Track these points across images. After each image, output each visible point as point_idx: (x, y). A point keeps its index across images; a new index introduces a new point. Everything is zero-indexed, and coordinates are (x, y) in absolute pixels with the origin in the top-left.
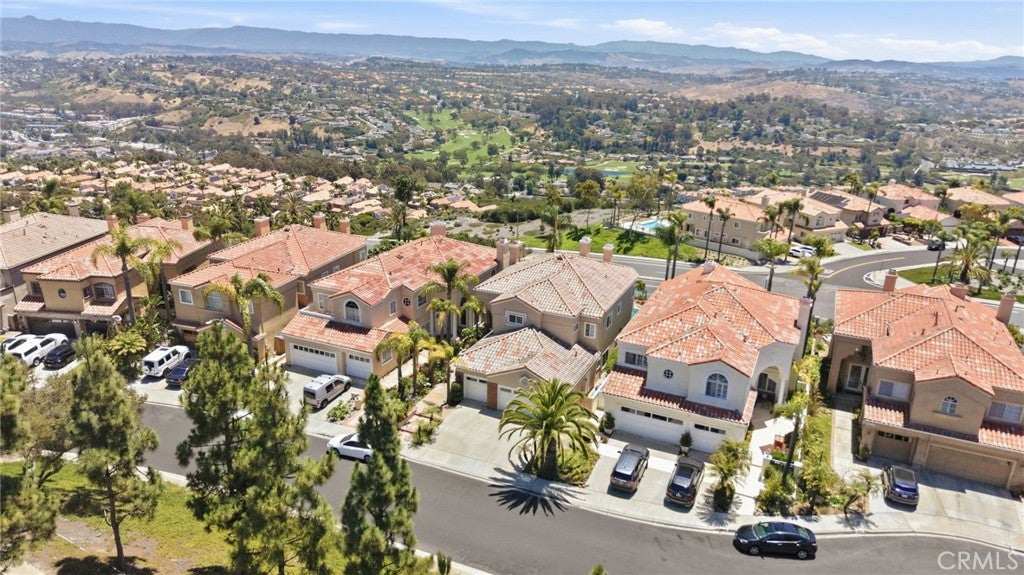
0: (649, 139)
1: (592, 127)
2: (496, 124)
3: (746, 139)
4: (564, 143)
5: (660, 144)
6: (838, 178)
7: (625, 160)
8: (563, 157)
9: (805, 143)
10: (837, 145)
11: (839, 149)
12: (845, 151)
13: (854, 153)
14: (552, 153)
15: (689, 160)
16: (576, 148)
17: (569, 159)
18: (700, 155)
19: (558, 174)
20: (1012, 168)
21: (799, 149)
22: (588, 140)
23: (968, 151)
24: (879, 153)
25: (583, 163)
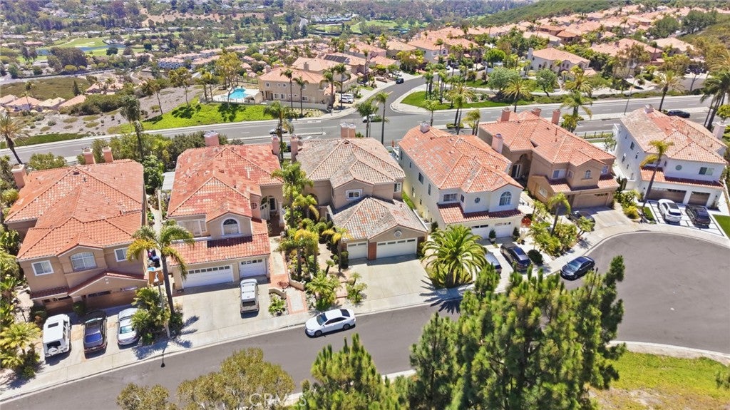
0: (104, 16)
1: (45, 10)
3: (184, 11)
4: (24, 26)
5: (116, 20)
6: (256, 36)
7: (90, 37)
8: (28, 39)
9: (226, 12)
10: (249, 11)
11: (250, 15)
12: (254, 16)
13: (260, 16)
14: (15, 36)
15: (145, 31)
16: (37, 30)
17: (35, 40)
18: (152, 27)
19: (34, 55)
20: (349, 19)
21: (224, 17)
22: (47, 22)
23: (323, 10)
24: (275, 15)
25: (50, 43)
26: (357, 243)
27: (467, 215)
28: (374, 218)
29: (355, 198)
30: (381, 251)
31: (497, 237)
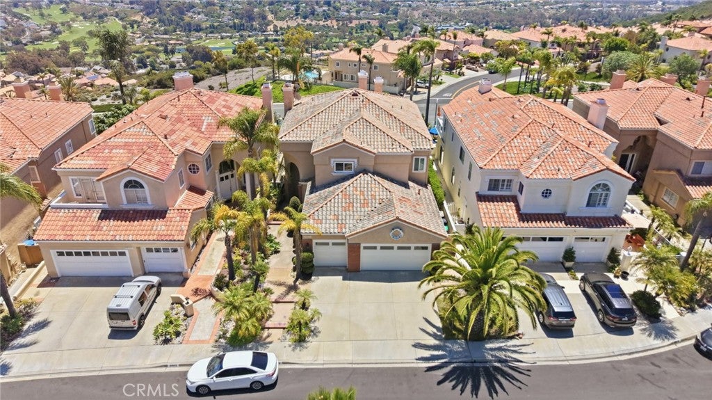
0: (236, 21)
1: (190, 14)
2: (106, 15)
3: (305, 17)
4: (171, 28)
5: (246, 24)
6: (368, 41)
7: (222, 38)
8: (172, 39)
9: (343, 18)
10: (364, 18)
11: (365, 21)
12: (369, 23)
13: (375, 23)
14: (162, 36)
15: (269, 35)
16: (180, 31)
17: (177, 40)
18: (276, 31)
19: (173, 52)
20: (462, 27)
21: (341, 23)
22: (189, 24)
23: (437, 18)
24: (389, 23)
25: (189, 42)
26: (331, 241)
27: (524, 217)
28: (365, 204)
29: (345, 172)
30: (368, 259)
31: (576, 260)
